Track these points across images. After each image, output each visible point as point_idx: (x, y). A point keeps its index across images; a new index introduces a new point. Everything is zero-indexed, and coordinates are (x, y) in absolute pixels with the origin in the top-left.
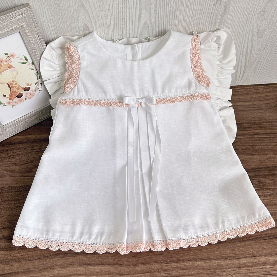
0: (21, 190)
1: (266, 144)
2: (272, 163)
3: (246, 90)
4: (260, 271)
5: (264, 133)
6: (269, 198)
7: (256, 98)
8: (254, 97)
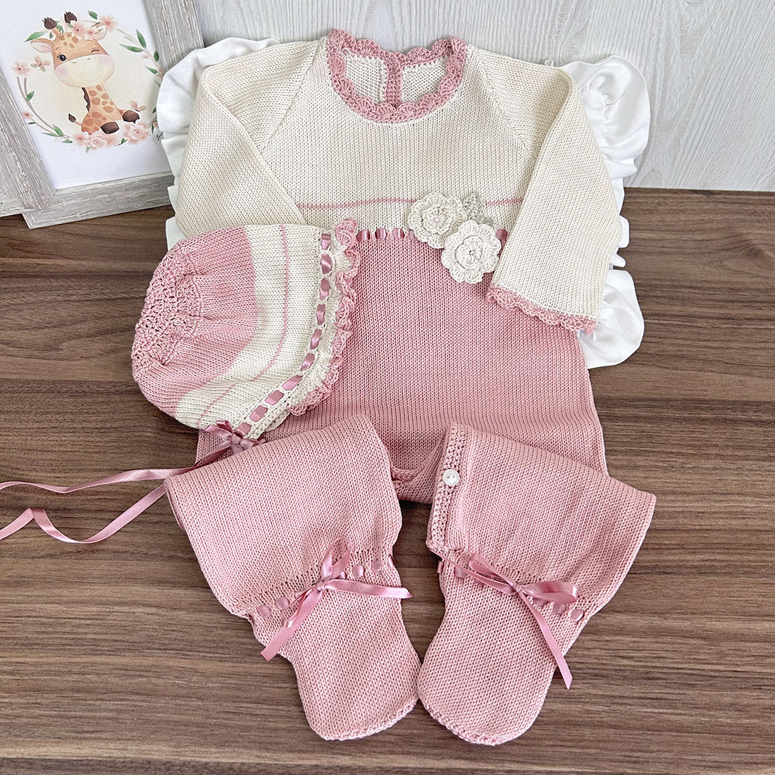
0: (27, 389)
1: (679, 341)
2: (686, 390)
3: (650, 200)
4: (605, 647)
5: (677, 313)
6: (661, 475)
7: (673, 223)
8: (668, 220)
